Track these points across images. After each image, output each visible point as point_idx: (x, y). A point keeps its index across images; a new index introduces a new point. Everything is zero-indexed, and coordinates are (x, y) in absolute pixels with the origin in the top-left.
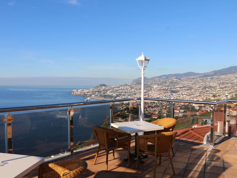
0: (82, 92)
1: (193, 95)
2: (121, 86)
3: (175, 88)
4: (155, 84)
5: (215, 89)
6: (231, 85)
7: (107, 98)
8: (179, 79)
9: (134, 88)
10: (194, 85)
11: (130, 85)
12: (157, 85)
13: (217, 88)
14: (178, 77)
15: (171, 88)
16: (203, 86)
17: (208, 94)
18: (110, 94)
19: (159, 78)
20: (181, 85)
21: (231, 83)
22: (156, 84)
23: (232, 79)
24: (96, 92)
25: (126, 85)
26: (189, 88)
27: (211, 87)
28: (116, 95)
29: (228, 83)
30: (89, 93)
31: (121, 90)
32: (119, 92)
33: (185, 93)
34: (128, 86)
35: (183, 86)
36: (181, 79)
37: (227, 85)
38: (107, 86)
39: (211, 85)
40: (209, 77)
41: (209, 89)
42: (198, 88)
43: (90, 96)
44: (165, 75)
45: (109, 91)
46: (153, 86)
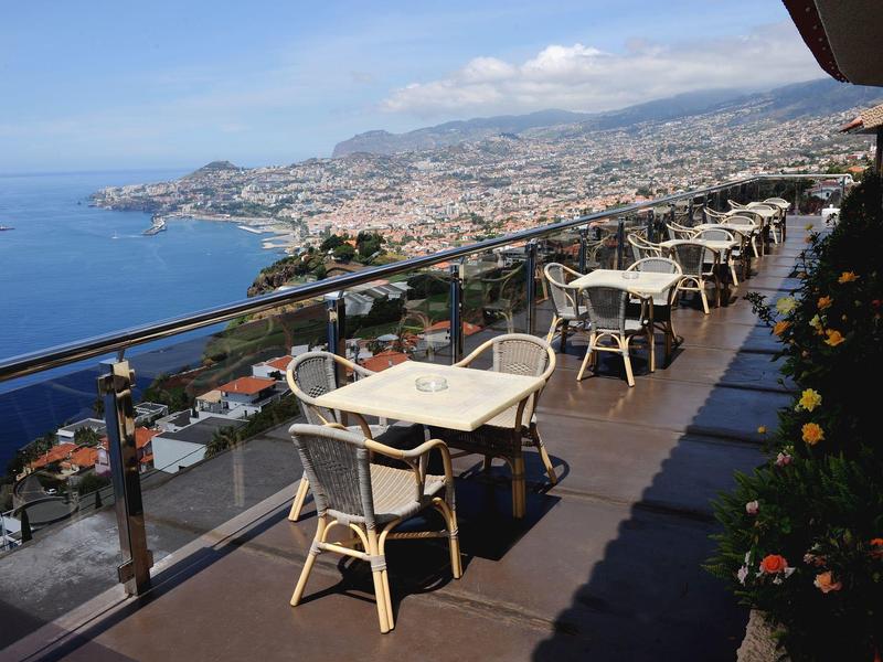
0: (140, 194)
1: (566, 193)
2: (294, 166)
3: (498, 170)
4: (425, 156)
5: (645, 171)
6: (698, 153)
7: (242, 215)
8: (512, 136)
9: (346, 172)
10: (567, 157)
11: (328, 163)
12: (429, 160)
13: (650, 168)
14: (510, 130)
15: (481, 171)
16: (600, 159)
17: (618, 187)
18: (254, 199)
19: (438, 136)
20: (519, 159)
21: (700, 148)
22: (428, 155)
23: (703, 133)
24: (194, 191)
25: (313, 163)
26: (549, 167)
27: (628, 162)
28: (277, 201)
29: (689, 148)
30: (168, 199)
31: (293, 182)
32: (286, 192)
33: (533, 189)
34: (322, 165)
35: (527, 163)
36: (520, 135)
37: (685, 155)
38: (238, 169)
39: (629, 157)
40: (621, 128)
41: (621, 170)
42: (582, 166)
43: (174, 208)
44: (459, 123)
45: (248, 188)
46: (415, 165)
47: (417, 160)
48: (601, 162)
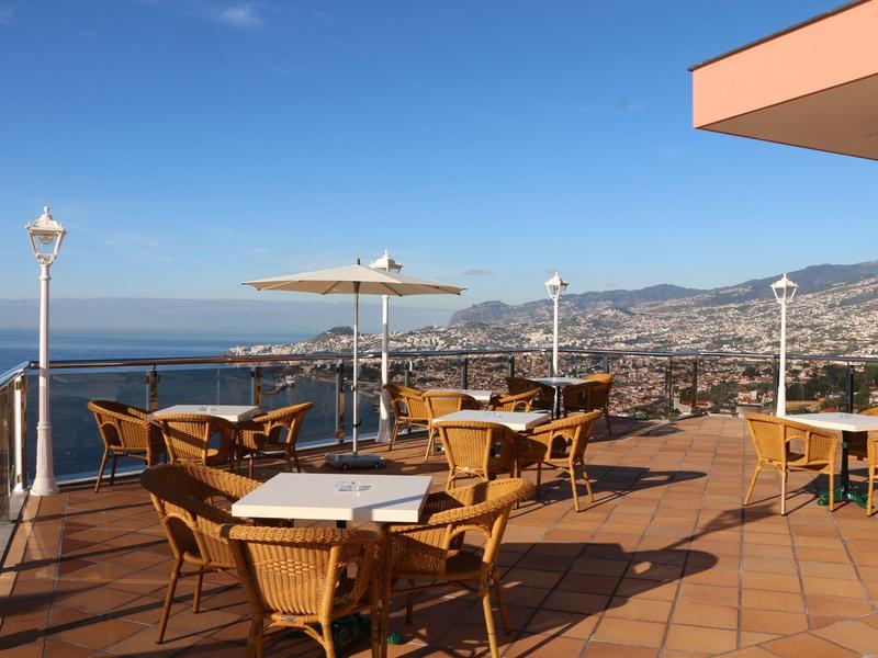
2: (411, 333)
3: (609, 344)
4: (538, 328)
5: (756, 349)
6: (810, 332)
8: (625, 311)
9: (460, 341)
10: (679, 332)
11: (444, 332)
12: (541, 331)
13: (761, 346)
14: (621, 304)
15: (593, 344)
16: (711, 335)
17: (728, 365)
18: (369, 364)
20: (631, 333)
21: (812, 327)
22: (540, 327)
23: (815, 311)
25: (429, 330)
26: (661, 342)
27: (740, 339)
28: (392, 366)
29: (800, 327)
31: (409, 349)
33: (644, 363)
34: (437, 333)
35: (638, 338)
36: (632, 309)
37: (796, 333)
39: (740, 334)
40: (732, 305)
41: (731, 347)
42: (693, 342)
43: (296, 369)
44: (575, 295)
46: (528, 336)
47: (530, 331)
48: (713, 339)
